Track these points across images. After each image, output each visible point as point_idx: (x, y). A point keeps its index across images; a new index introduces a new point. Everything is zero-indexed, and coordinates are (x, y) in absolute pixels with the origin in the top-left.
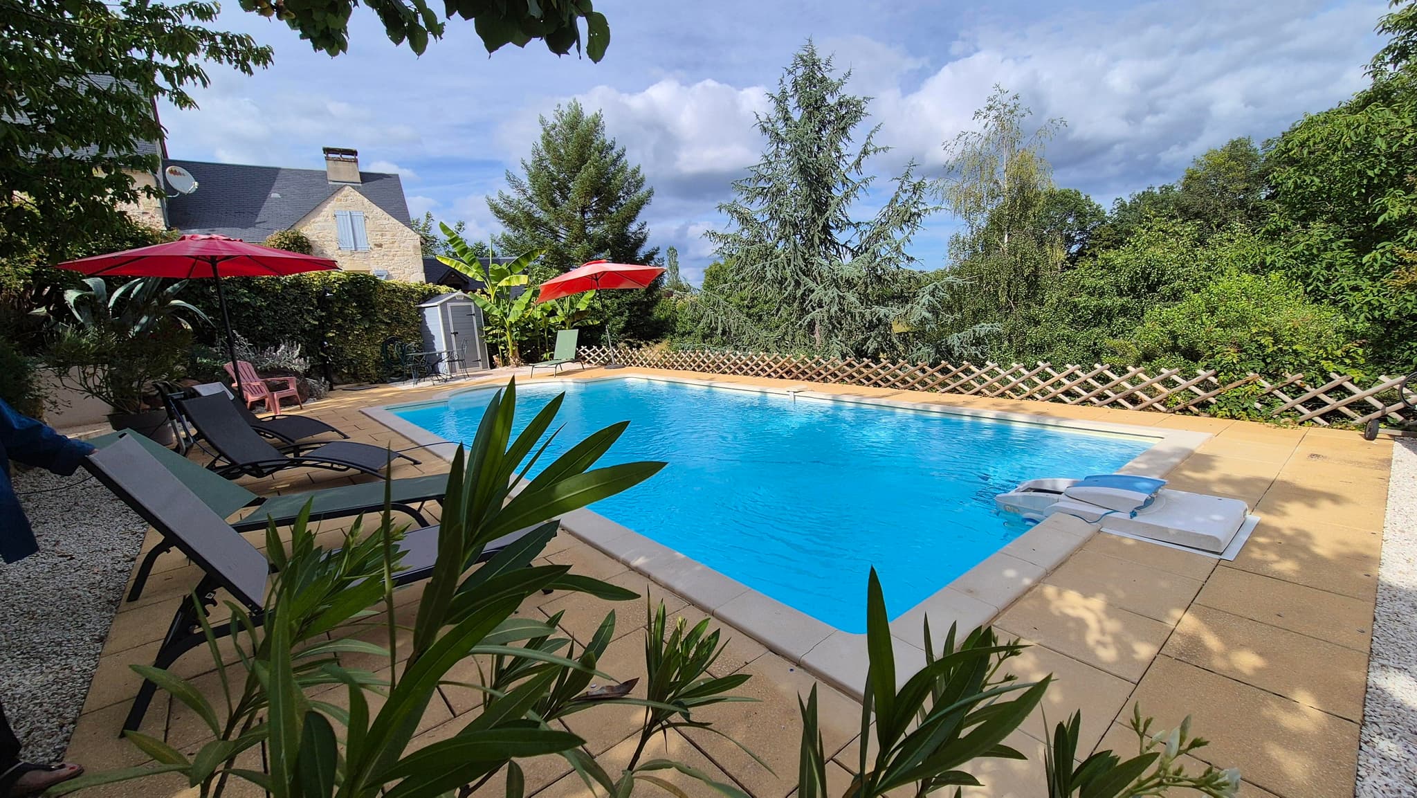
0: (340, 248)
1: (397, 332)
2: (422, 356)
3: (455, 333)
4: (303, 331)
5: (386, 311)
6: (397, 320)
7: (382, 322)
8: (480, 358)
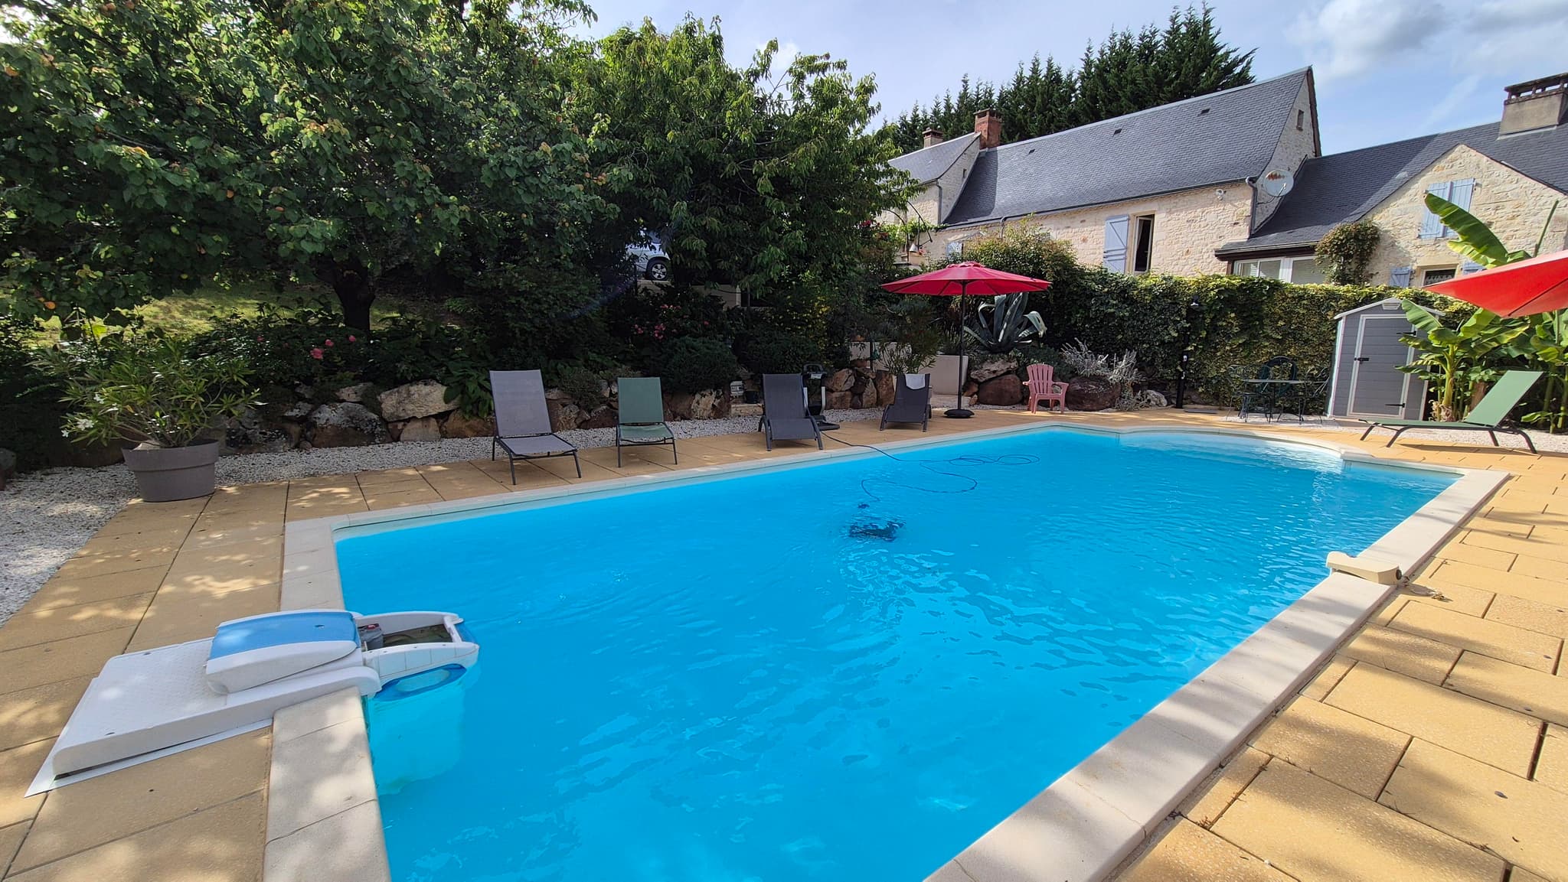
0: (1419, 237)
1: (1292, 352)
2: (1264, 384)
3: (1361, 360)
4: (1163, 343)
5: (1281, 323)
6: (1292, 335)
7: (1268, 337)
8: (1404, 399)
